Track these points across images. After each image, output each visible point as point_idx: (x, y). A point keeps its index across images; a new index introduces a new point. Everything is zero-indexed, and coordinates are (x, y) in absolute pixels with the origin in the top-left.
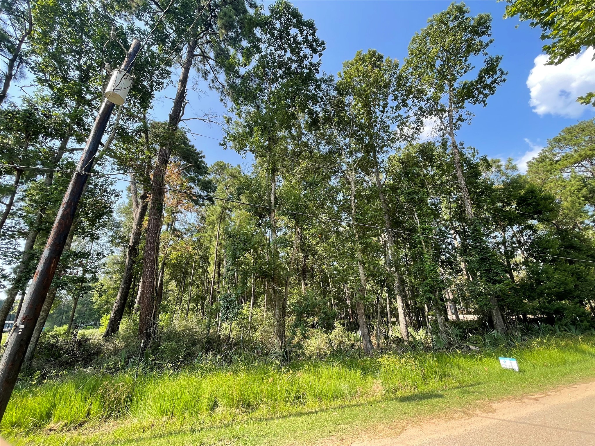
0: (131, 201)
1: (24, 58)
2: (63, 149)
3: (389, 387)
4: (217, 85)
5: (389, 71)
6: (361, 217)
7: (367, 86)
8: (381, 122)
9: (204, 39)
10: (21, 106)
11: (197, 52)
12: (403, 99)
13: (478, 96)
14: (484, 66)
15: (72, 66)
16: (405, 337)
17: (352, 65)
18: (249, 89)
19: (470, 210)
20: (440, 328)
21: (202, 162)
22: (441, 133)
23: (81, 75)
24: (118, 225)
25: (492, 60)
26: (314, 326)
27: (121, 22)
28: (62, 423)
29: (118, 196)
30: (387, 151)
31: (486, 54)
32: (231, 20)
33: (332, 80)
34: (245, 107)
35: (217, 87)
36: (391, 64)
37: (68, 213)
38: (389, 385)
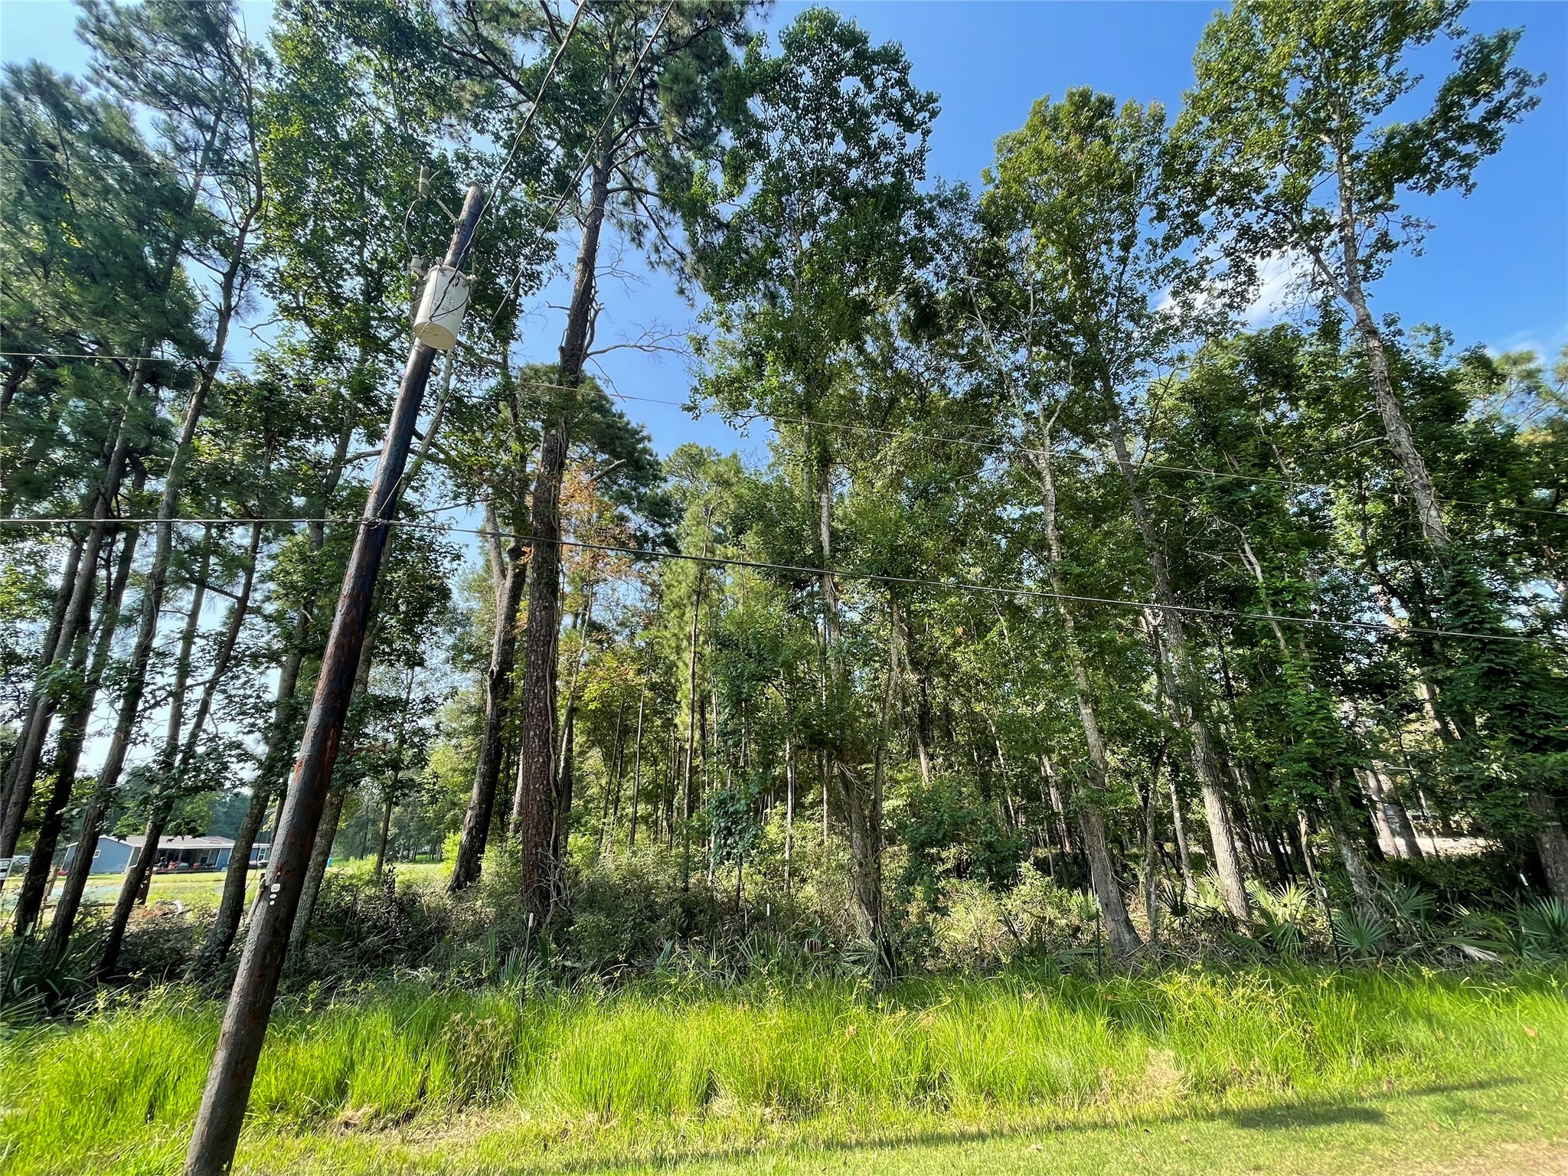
0: (488, 560)
1: (253, 266)
2: (340, 460)
3: (1200, 1073)
4: (667, 255)
5: (1133, 140)
6: (1078, 570)
7: (1071, 194)
8: (1120, 289)
9: (631, 145)
10: (254, 375)
11: (615, 181)
12: (1185, 215)
13: (1440, 165)
14: (1456, 69)
15: (347, 266)
16: (1238, 912)
17: (1021, 143)
18: (747, 253)
19: (1436, 518)
20: (1356, 888)
21: (645, 451)
22: (1319, 294)
23: (367, 285)
24: (465, 620)
25: (1483, 46)
26: (960, 871)
27: (442, 146)
28: (368, 1110)
29: (458, 557)
30: (1143, 373)
31: (1459, 34)
32: (692, 87)
33: (963, 197)
34: (740, 303)
35: (668, 260)
36: (1139, 120)
37: (353, 620)
38: (1198, 1068)
